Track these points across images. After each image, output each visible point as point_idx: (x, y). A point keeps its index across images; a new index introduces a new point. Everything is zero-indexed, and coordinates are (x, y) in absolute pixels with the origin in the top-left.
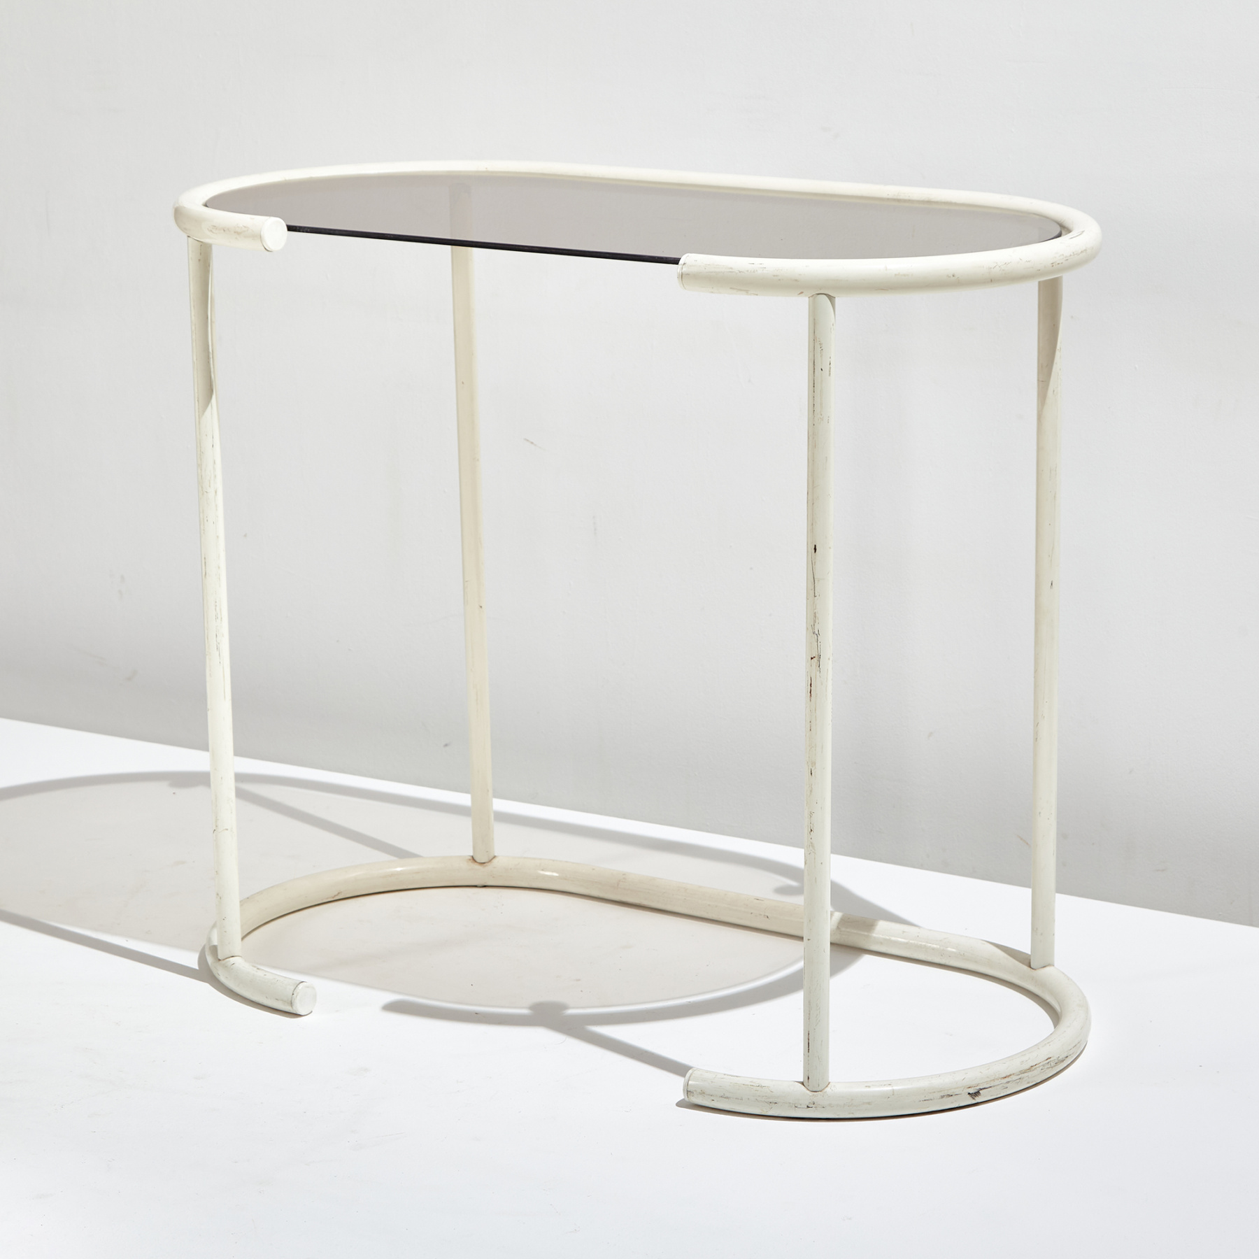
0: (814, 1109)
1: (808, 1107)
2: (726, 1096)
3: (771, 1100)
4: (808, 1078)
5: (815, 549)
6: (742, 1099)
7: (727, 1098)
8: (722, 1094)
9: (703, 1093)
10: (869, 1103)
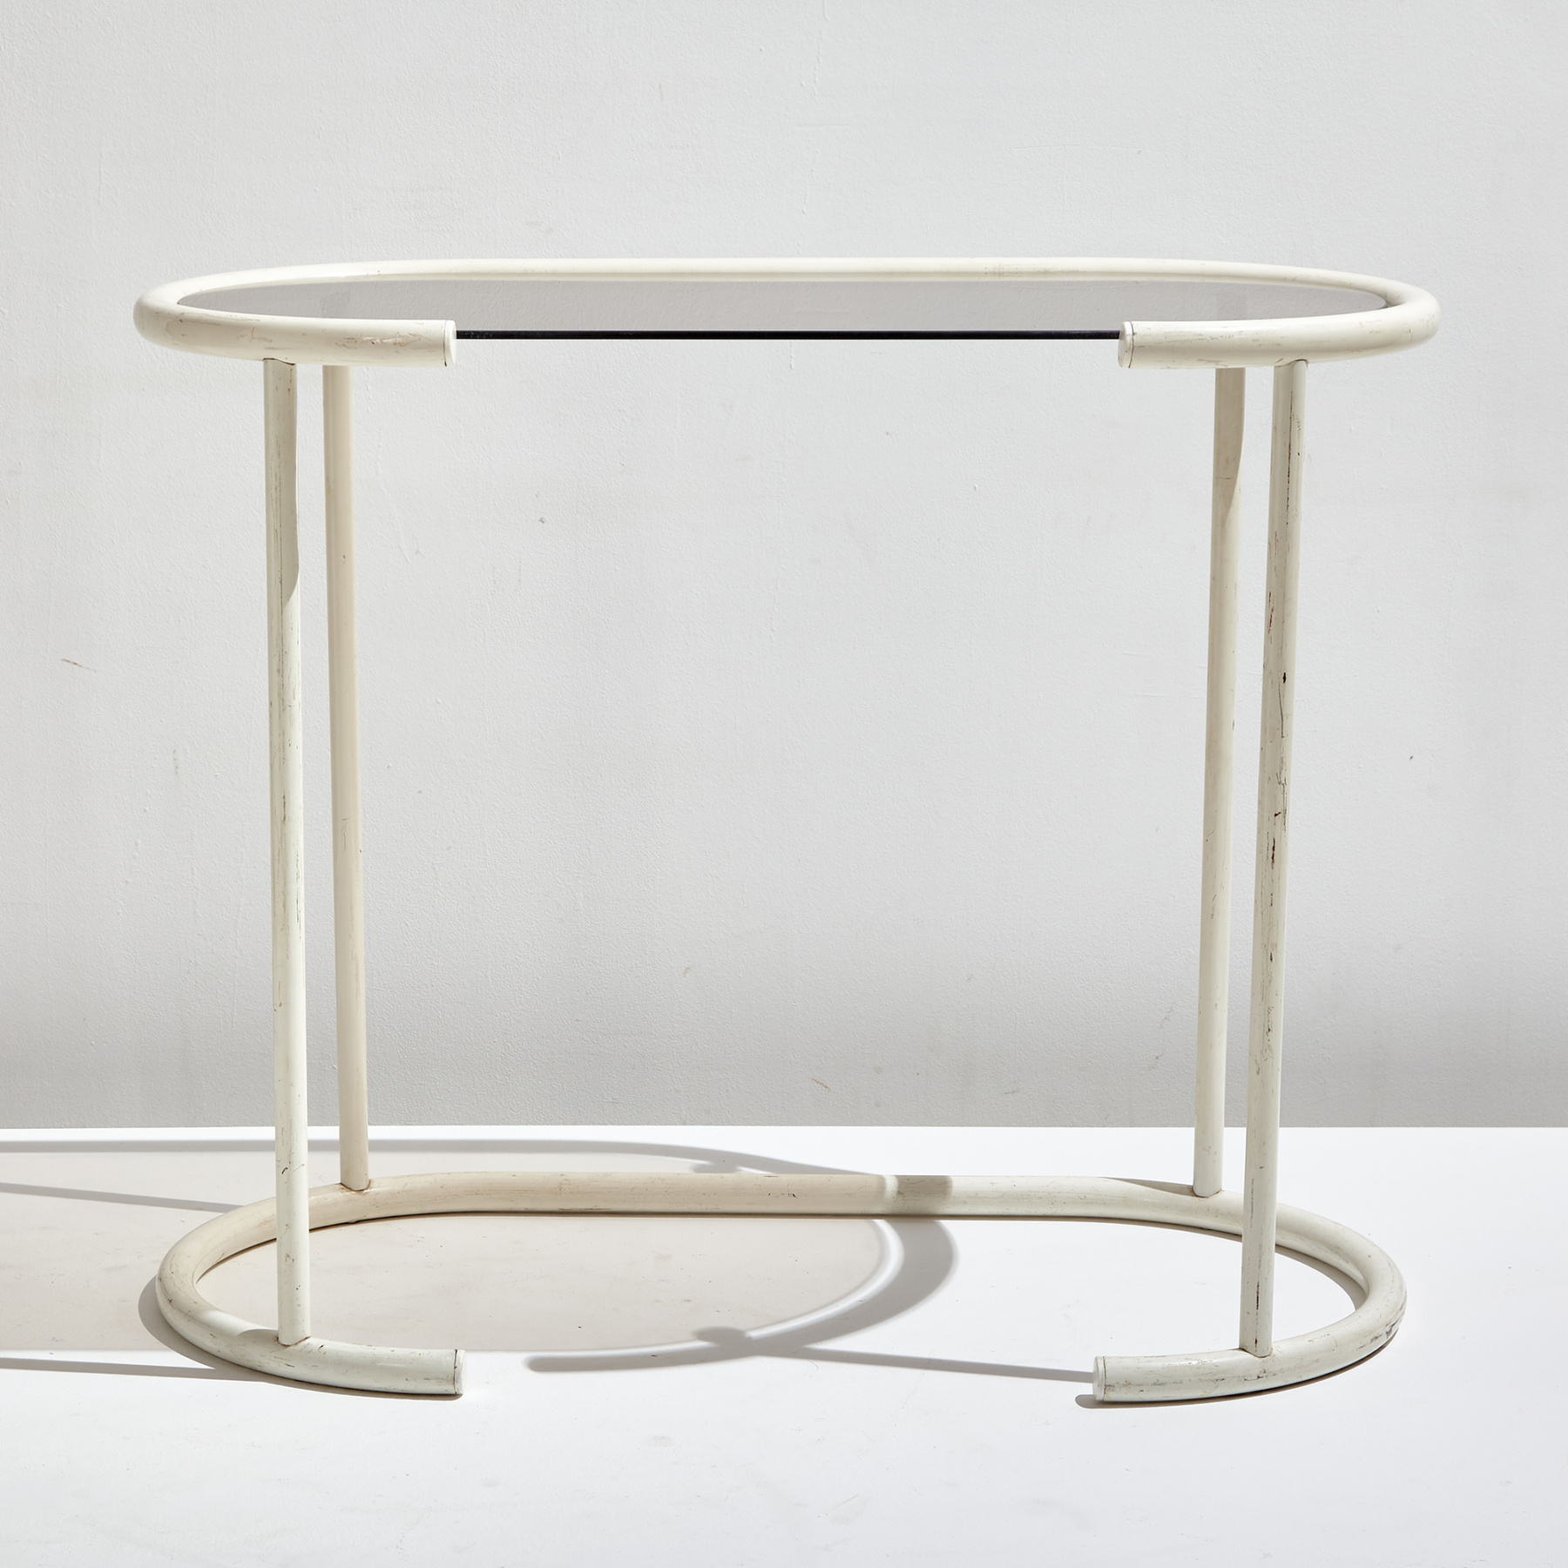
0: (1264, 1378)
1: (1259, 1377)
2: (1160, 1382)
3: (1217, 1377)
4: (1256, 1341)
5: (1285, 678)
6: (1181, 1383)
7: (1163, 1384)
8: (1155, 1381)
9: (1128, 1384)
10: (1317, 1361)
